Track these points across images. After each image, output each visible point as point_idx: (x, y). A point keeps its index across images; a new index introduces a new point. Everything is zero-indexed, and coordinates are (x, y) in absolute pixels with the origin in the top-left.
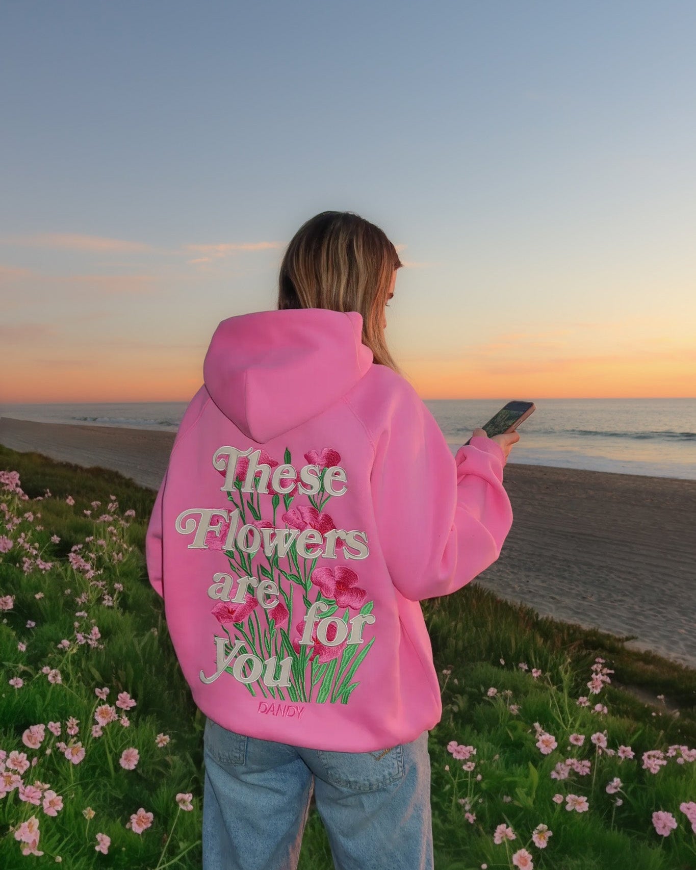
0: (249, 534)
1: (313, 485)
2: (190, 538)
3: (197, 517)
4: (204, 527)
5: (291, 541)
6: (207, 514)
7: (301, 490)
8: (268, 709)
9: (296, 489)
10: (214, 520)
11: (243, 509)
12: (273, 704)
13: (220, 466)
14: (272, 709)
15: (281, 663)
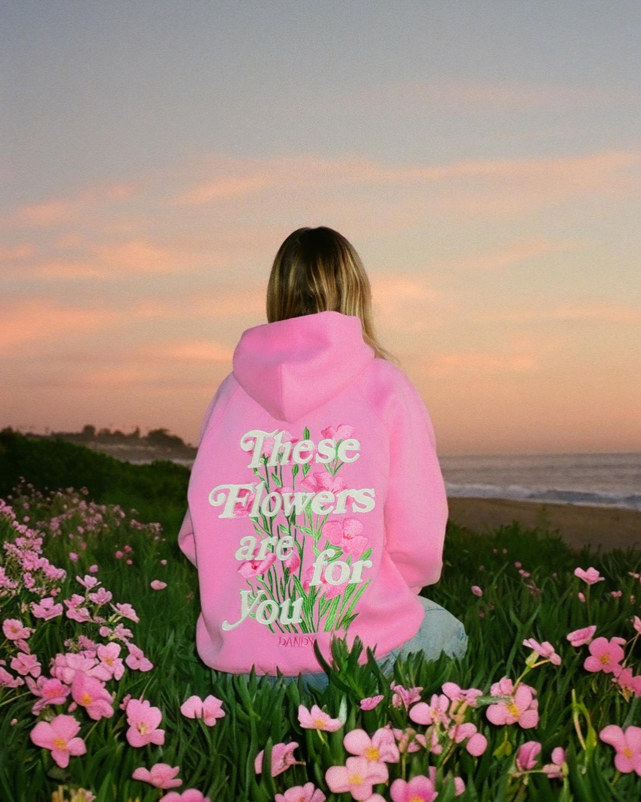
0: (272, 501)
1: (328, 455)
2: (221, 509)
3: (227, 492)
4: (233, 498)
5: (306, 502)
6: (235, 489)
7: (319, 459)
8: (287, 642)
9: (313, 460)
10: (242, 493)
11: (268, 481)
12: (290, 638)
13: (246, 447)
14: (289, 641)
15: (293, 605)
